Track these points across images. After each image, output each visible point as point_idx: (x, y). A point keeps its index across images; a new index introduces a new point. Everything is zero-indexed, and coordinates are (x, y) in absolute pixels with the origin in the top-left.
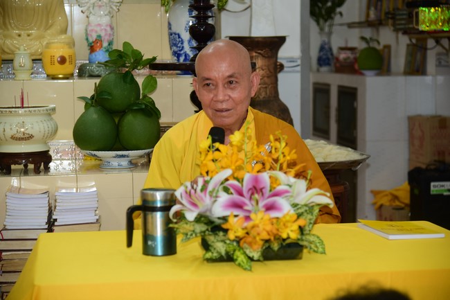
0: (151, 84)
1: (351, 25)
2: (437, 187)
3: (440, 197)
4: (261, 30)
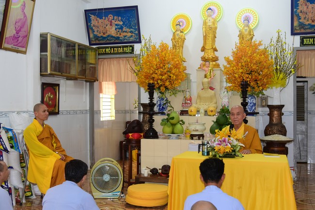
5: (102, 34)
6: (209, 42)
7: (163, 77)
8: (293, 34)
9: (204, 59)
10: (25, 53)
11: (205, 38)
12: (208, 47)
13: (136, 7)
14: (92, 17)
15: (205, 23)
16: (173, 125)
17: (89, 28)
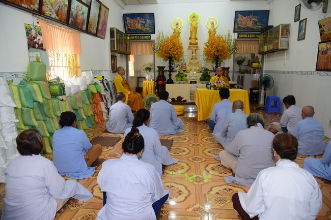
0: (210, 73)
1: (245, 66)
2: (254, 91)
3: (254, 93)
4: (226, 66)
5: (133, 28)
6: (193, 34)
7: (175, 53)
8: (234, 32)
9: (191, 44)
10: (104, 38)
11: (191, 32)
12: (193, 37)
13: (154, 13)
14: (128, 18)
15: (191, 25)
16: (182, 77)
17: (125, 24)
